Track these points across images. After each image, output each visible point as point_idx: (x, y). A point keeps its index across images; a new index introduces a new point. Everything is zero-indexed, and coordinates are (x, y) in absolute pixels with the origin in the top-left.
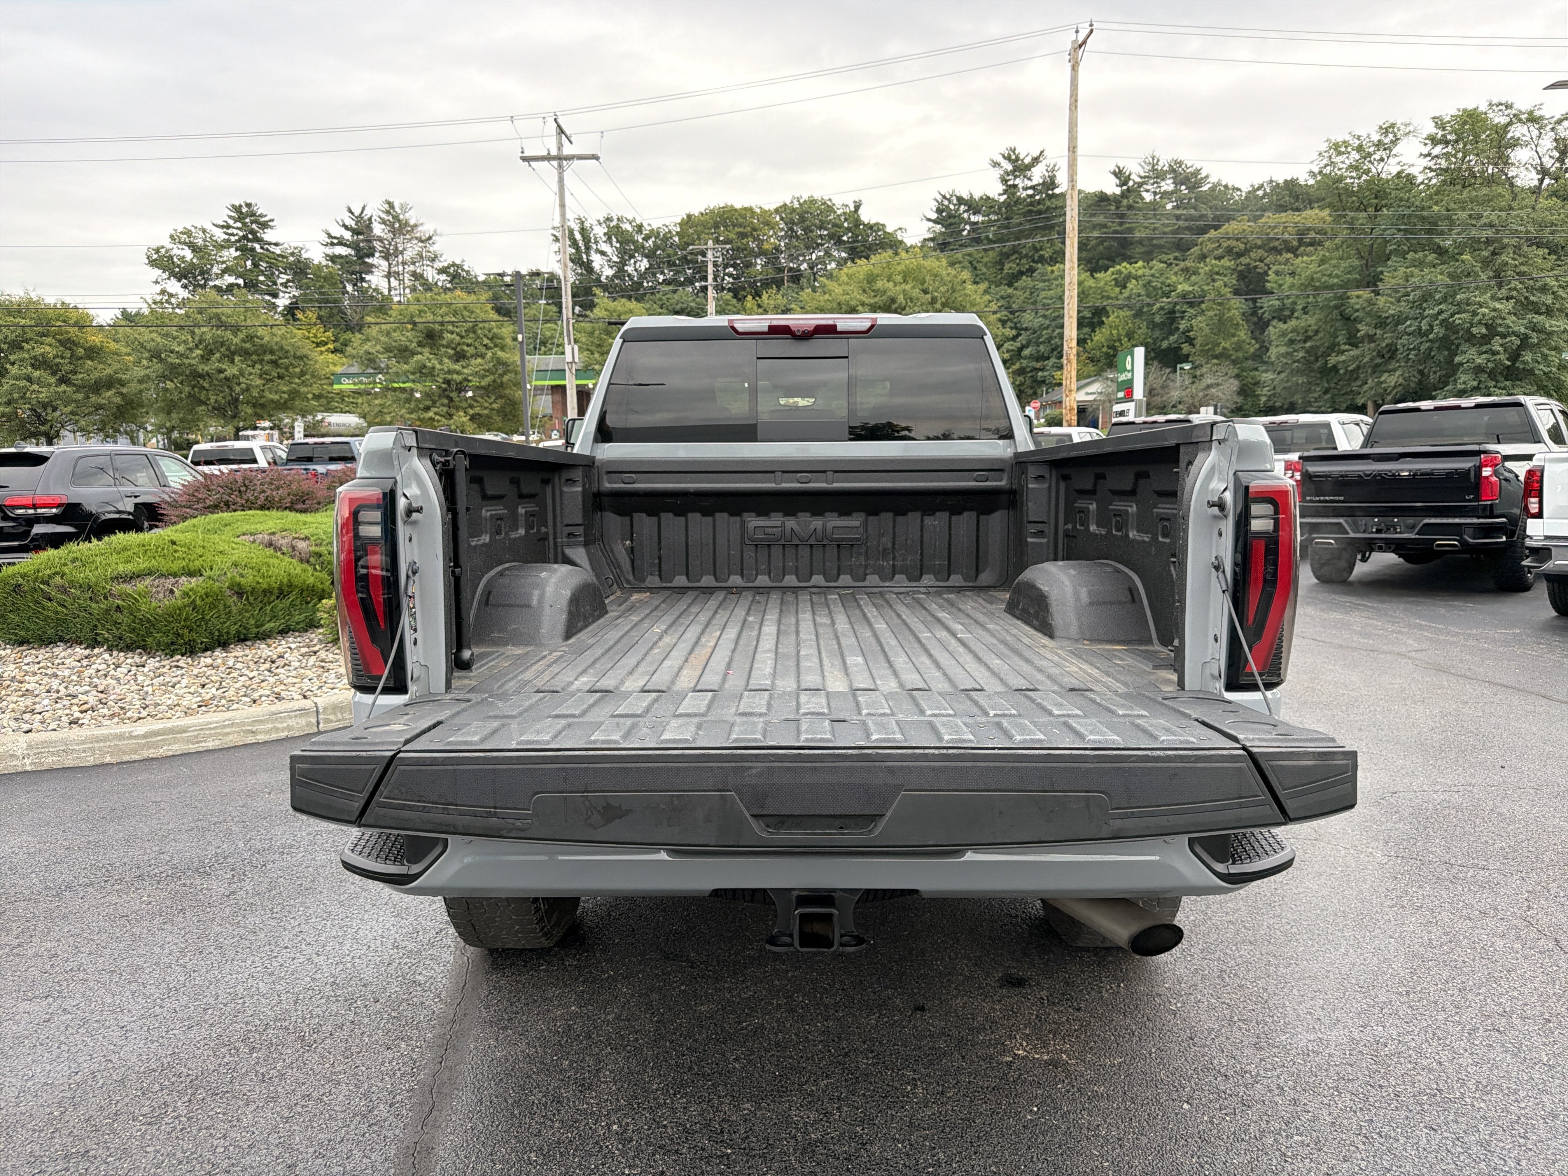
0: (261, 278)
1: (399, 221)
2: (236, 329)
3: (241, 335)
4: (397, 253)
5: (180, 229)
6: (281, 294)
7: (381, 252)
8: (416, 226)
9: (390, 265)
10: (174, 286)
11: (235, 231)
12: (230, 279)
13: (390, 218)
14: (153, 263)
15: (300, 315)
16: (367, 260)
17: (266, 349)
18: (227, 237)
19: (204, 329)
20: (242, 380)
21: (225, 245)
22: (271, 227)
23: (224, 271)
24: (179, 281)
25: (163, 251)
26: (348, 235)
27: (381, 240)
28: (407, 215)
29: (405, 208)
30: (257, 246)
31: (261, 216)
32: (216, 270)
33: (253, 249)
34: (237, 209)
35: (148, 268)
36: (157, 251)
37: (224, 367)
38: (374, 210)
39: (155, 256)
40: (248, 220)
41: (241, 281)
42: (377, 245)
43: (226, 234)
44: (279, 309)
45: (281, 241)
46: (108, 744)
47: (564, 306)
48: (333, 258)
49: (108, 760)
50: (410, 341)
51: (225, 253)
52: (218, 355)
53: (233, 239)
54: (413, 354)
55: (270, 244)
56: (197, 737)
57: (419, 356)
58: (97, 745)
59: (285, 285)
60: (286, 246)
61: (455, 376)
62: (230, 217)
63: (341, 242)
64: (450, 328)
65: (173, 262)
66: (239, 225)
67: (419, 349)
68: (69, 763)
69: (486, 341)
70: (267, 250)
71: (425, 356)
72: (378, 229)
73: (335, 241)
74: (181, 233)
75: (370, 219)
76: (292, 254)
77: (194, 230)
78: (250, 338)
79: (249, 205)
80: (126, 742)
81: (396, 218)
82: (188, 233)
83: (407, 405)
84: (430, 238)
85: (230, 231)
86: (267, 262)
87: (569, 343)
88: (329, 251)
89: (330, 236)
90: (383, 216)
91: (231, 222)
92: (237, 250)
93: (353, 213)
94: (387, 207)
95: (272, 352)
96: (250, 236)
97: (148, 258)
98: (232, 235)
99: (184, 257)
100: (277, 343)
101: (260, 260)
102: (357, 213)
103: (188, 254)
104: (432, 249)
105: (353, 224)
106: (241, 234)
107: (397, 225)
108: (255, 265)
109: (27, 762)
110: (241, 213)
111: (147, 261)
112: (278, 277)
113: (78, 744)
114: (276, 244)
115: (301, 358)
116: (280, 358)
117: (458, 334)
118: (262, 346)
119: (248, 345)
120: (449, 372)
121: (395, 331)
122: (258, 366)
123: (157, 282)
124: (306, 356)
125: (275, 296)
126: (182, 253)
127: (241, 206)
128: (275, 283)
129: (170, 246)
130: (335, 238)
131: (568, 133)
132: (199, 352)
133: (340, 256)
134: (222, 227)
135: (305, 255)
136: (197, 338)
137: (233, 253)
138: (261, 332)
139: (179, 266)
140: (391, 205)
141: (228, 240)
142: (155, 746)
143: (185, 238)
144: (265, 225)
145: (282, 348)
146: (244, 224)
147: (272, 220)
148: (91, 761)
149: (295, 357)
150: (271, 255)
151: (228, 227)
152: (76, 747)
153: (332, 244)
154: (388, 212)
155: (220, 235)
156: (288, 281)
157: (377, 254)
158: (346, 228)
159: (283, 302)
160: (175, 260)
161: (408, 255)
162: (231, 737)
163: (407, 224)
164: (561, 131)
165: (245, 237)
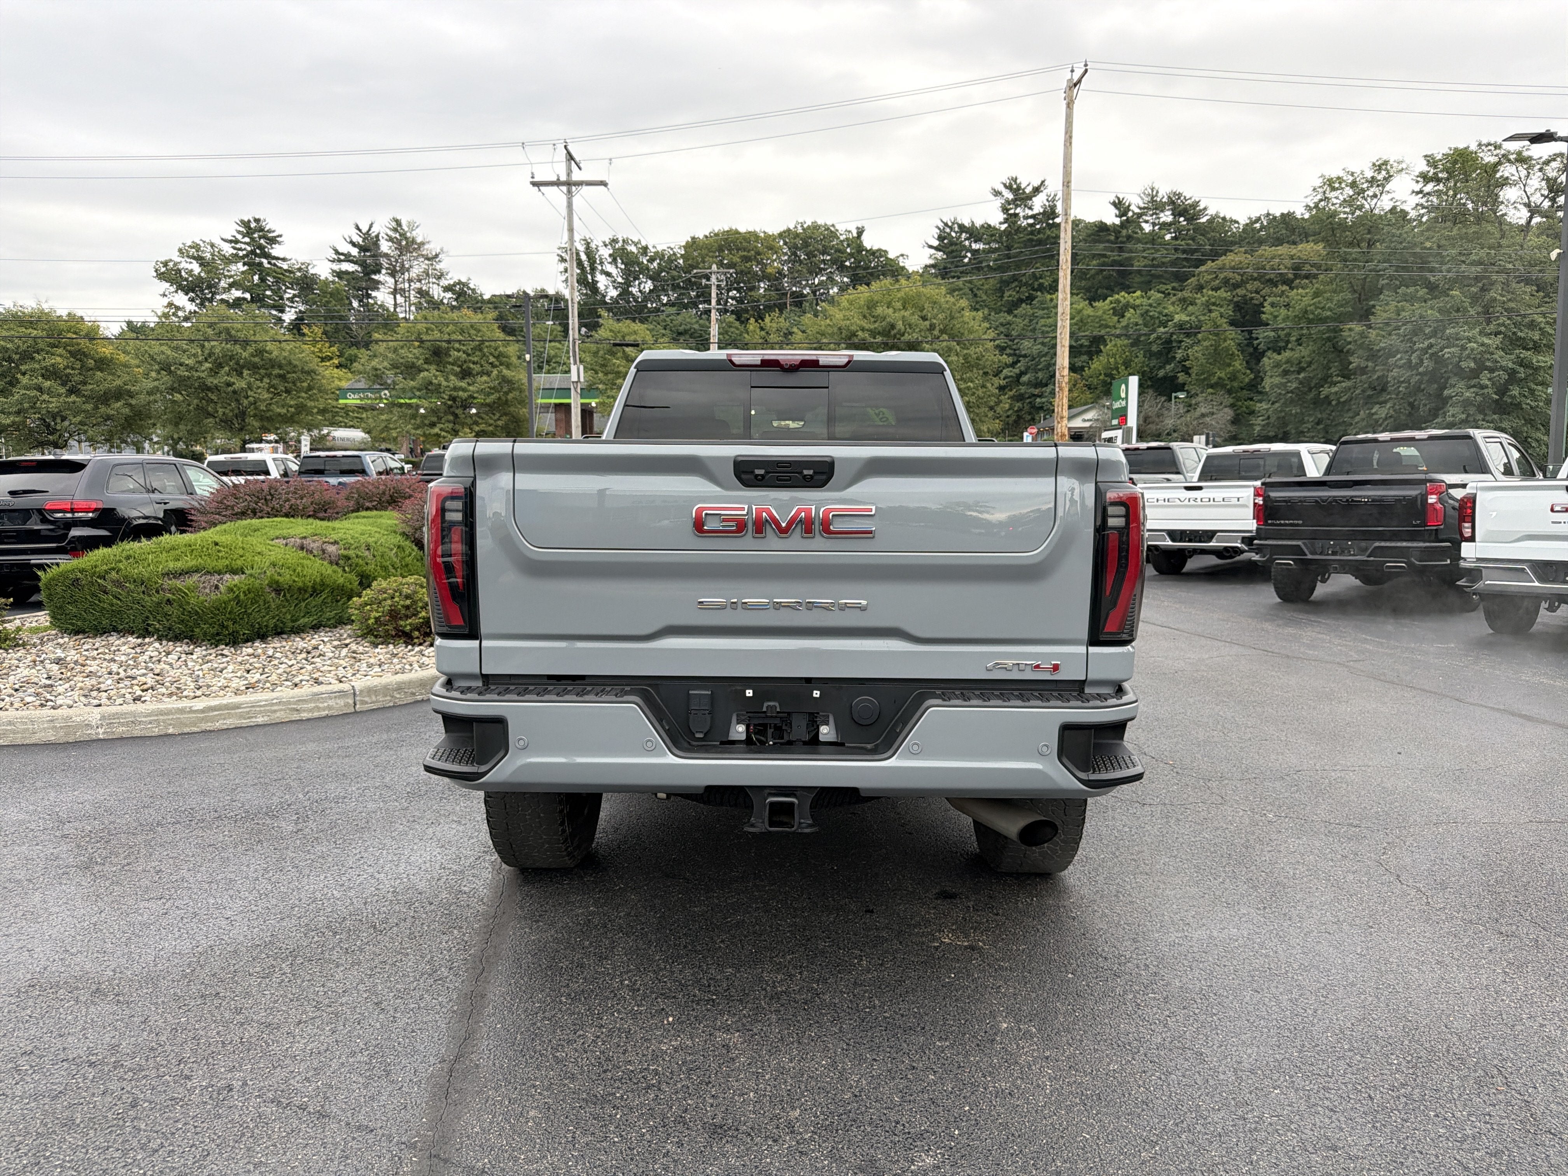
0: (268, 293)
1: (406, 238)
2: (246, 343)
3: (250, 350)
4: (403, 270)
5: (189, 243)
6: (287, 309)
7: (387, 269)
8: (422, 244)
9: (396, 282)
10: (182, 300)
11: (243, 246)
12: (237, 293)
13: (397, 236)
14: (161, 276)
15: (306, 330)
16: (373, 277)
17: (274, 364)
18: (235, 252)
19: (213, 343)
20: (250, 393)
21: (235, 258)
22: (279, 243)
23: (231, 285)
24: (187, 294)
25: (171, 264)
26: (355, 252)
27: (386, 255)
28: (414, 233)
29: (412, 226)
30: (265, 261)
31: (269, 231)
32: (223, 284)
33: (261, 264)
34: (246, 224)
35: (156, 281)
36: (165, 264)
37: (232, 380)
38: (382, 227)
39: (163, 269)
40: (256, 235)
41: (248, 296)
42: (384, 262)
43: (234, 248)
44: (285, 324)
45: (288, 257)
46: (170, 717)
47: (570, 327)
48: (340, 274)
49: (171, 731)
50: (417, 358)
51: (233, 267)
52: (227, 368)
53: (241, 253)
54: (420, 371)
55: (277, 258)
56: (248, 713)
57: (426, 373)
58: (162, 717)
59: (291, 300)
60: (293, 261)
61: (461, 393)
62: (239, 232)
63: (348, 258)
64: (457, 345)
65: (181, 276)
66: (247, 240)
67: (426, 366)
68: (137, 733)
69: (492, 359)
70: (275, 265)
71: (431, 373)
72: (385, 246)
73: (342, 257)
74: (190, 247)
75: (377, 236)
76: (300, 269)
77: (202, 245)
78: (260, 352)
79: (257, 221)
80: (186, 716)
81: (403, 235)
82: (196, 247)
83: (413, 421)
84: (437, 256)
85: (238, 246)
86: (274, 277)
87: (575, 363)
88: (336, 267)
89: (337, 252)
90: (391, 233)
91: (239, 237)
92: (244, 264)
93: (360, 230)
94: (394, 224)
95: (280, 367)
96: (258, 251)
97: (156, 271)
98: (240, 249)
99: (192, 271)
100: (285, 358)
101: (268, 275)
102: (364, 230)
103: (196, 268)
104: (438, 267)
105: (360, 240)
106: (249, 249)
107: (404, 243)
108: (263, 280)
109: (100, 731)
110: (250, 228)
111: (155, 274)
112: (285, 292)
113: (145, 717)
114: (284, 260)
115: (308, 373)
116: (288, 373)
117: (464, 352)
118: (270, 360)
119: (257, 359)
120: (455, 389)
121: (402, 347)
122: (266, 380)
123: (164, 295)
124: (314, 371)
125: (282, 311)
126: (190, 267)
127: (249, 221)
128: (282, 298)
129: (178, 259)
130: (342, 254)
131: (577, 159)
132: (208, 365)
133: (347, 273)
134: (231, 241)
135: (312, 271)
136: (207, 352)
137: (241, 267)
138: (269, 346)
139: (186, 280)
140: (398, 222)
141: (236, 255)
142: (213, 720)
143: (194, 252)
144: (273, 241)
145: (290, 363)
146: (252, 239)
147: (280, 236)
148: (156, 731)
149: (303, 371)
150: (279, 270)
151: (237, 241)
152: (143, 719)
153: (340, 261)
154: (395, 230)
155: (228, 250)
156: (295, 296)
157: (384, 271)
158: (354, 244)
159: (289, 316)
160: (183, 273)
161: (415, 272)
162: (278, 714)
163: (413, 241)
164: (570, 157)
165: (253, 252)
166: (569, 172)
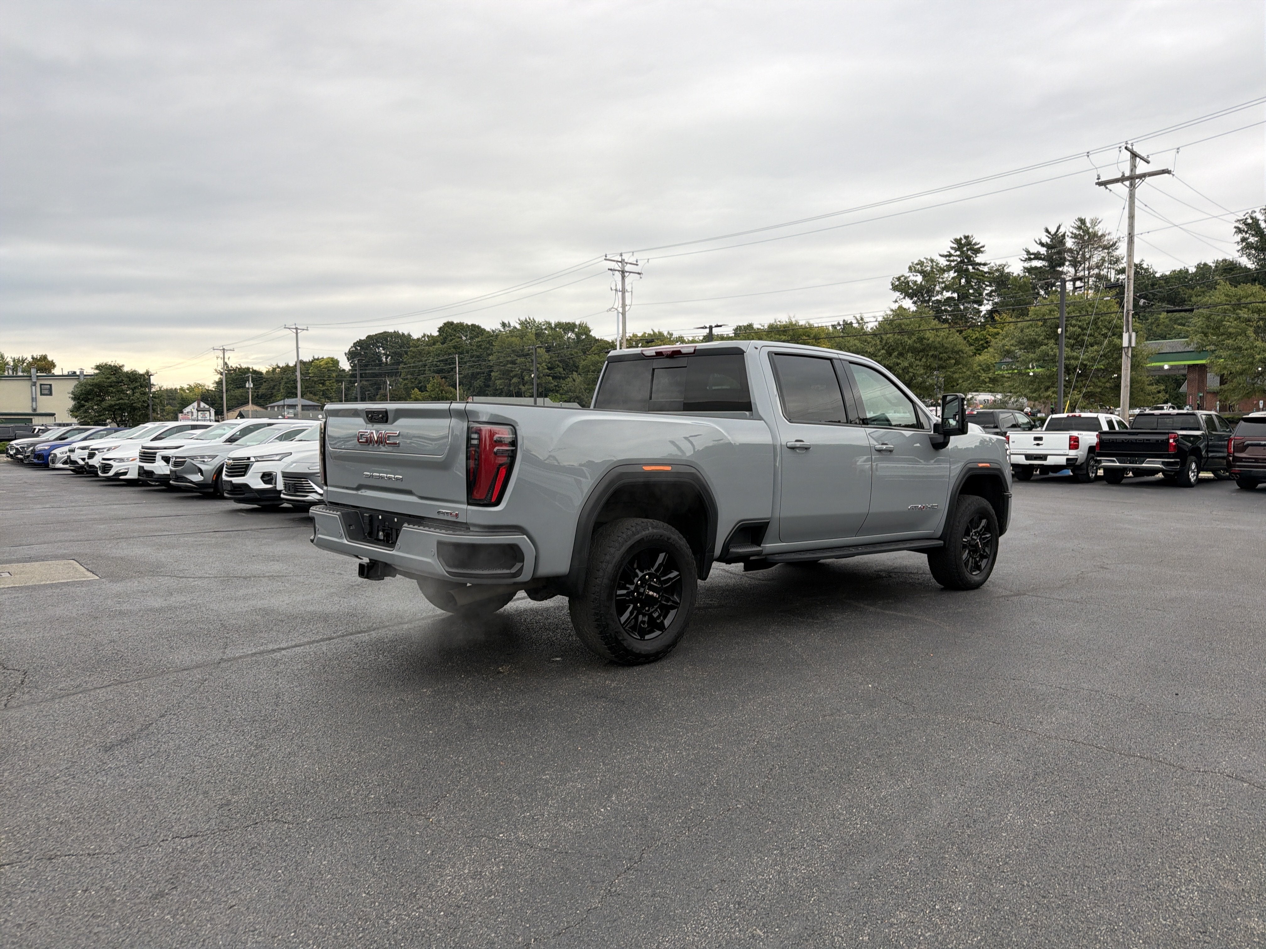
0: (971, 291)
1: (1089, 233)
2: (910, 334)
3: (914, 338)
4: (1085, 260)
5: (916, 262)
6: (985, 302)
7: (1069, 261)
8: (1103, 235)
9: (1076, 271)
10: (908, 304)
11: (955, 258)
12: (947, 294)
13: (1081, 232)
14: (895, 288)
15: (997, 318)
16: (1058, 269)
17: (930, 347)
18: (948, 263)
19: (888, 336)
20: (911, 370)
21: (949, 268)
22: (982, 252)
23: (943, 289)
24: (912, 299)
25: (902, 279)
26: (1043, 251)
27: (1071, 251)
28: (1096, 228)
29: (1094, 222)
30: (970, 267)
31: (976, 244)
32: (937, 288)
33: (967, 270)
34: (958, 241)
35: (892, 292)
36: (899, 279)
37: (899, 361)
38: (1068, 227)
39: (897, 283)
40: (965, 249)
41: (955, 295)
42: (1067, 256)
43: (948, 261)
44: (982, 314)
45: (988, 262)
47: (1125, 300)
48: (1029, 270)
50: (1039, 335)
51: (946, 275)
52: (896, 353)
53: (953, 264)
54: (1041, 344)
55: (980, 264)
57: (1044, 347)
59: (990, 295)
60: (992, 264)
61: (1072, 362)
62: (952, 248)
63: (1037, 256)
64: (1074, 322)
65: (909, 285)
66: (958, 253)
67: (1046, 341)
69: (1104, 331)
70: (978, 269)
71: (1050, 348)
72: (1069, 243)
73: (1032, 256)
74: (917, 264)
75: (1064, 236)
76: (997, 270)
77: (925, 261)
78: (921, 340)
79: (966, 237)
81: (1086, 232)
82: (921, 263)
83: (1031, 386)
84: (1114, 244)
85: (952, 258)
86: (977, 279)
87: (1128, 330)
88: (1027, 265)
89: (1028, 252)
90: (1075, 231)
91: (952, 252)
92: (955, 272)
93: (1049, 233)
94: (1079, 223)
95: (936, 349)
96: (966, 260)
97: (892, 284)
98: (953, 261)
99: (916, 281)
100: (939, 343)
101: (972, 277)
102: (1053, 232)
103: (919, 279)
104: (1115, 254)
105: (1048, 241)
106: (959, 260)
107: (1086, 238)
108: (968, 282)
110: (961, 244)
111: (891, 287)
112: (984, 289)
114: (985, 264)
115: (957, 352)
116: (940, 353)
117: (1080, 327)
118: (928, 345)
119: (918, 345)
120: (1068, 358)
121: (1028, 328)
122: (924, 360)
123: (896, 301)
124: (962, 351)
125: (981, 305)
126: (914, 278)
127: (961, 239)
128: (981, 294)
129: (907, 275)
130: (1033, 254)
132: (883, 351)
133: (1036, 268)
134: (946, 256)
135: (1006, 271)
136: (884, 342)
137: (952, 274)
138: (928, 334)
139: (912, 288)
140: (1082, 221)
141: (950, 265)
143: (918, 268)
144: (978, 251)
145: (943, 346)
146: (962, 252)
147: (983, 247)
149: (953, 351)
150: (980, 273)
151: (950, 255)
153: (1030, 259)
154: (1079, 228)
155: (943, 262)
156: (992, 291)
157: (1067, 263)
158: (1042, 244)
159: (985, 308)
160: (910, 284)
161: (1096, 259)
163: (1095, 235)
164: (1134, 155)
165: (962, 262)
166: (1134, 167)
